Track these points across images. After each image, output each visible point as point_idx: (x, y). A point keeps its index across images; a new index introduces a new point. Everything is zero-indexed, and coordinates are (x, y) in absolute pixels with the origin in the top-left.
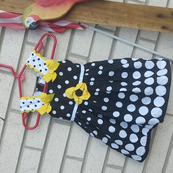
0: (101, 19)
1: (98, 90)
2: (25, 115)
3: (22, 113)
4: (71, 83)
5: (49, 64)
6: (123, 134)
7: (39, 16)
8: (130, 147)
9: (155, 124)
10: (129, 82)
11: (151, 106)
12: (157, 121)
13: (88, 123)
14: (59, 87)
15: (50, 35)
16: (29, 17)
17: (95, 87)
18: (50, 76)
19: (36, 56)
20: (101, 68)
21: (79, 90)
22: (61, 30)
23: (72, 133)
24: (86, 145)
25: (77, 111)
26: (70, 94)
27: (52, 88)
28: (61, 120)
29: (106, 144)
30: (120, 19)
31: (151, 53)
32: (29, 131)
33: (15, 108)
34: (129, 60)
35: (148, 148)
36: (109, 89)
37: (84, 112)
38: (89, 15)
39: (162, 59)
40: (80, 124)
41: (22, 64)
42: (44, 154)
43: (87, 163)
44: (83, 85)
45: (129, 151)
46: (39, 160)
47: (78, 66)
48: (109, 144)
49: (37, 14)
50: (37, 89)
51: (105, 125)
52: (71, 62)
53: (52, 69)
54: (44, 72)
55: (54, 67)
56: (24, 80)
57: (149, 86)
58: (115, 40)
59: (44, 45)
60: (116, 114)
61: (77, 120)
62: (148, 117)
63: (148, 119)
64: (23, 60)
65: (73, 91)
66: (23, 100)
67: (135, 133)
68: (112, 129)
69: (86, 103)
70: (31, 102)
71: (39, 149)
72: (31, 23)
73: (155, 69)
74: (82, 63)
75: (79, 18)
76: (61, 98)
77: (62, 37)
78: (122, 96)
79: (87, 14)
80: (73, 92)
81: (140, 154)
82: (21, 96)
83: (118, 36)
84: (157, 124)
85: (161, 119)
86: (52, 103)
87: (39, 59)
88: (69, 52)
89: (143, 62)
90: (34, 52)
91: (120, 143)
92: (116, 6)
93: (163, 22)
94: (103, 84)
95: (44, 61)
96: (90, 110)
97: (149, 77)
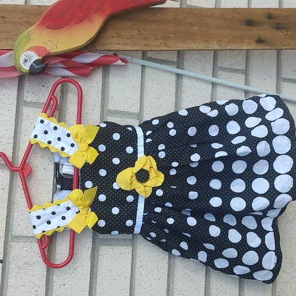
0: (156, 39)
1: (175, 164)
4: (124, 161)
7: (46, 47)
8: (251, 258)
14: (103, 173)
15: (65, 80)
16: (27, 52)
17: (169, 159)
18: (83, 156)
19: (49, 124)
20: (170, 125)
22: (85, 71)
23: (137, 258)
24: (166, 277)
26: (126, 182)
30: (187, 36)
31: (241, 90)
32: (55, 274)
33: (19, 233)
37: (158, 210)
38: (133, 35)
40: (153, 235)
41: (21, 144)
44: (148, 160)
50: (59, 186)
53: (85, 142)
54: (70, 150)
57: (263, 139)
58: (179, 76)
63: (272, 197)
64: (22, 136)
67: (252, 231)
69: (160, 193)
72: (32, 62)
75: (118, 44)
77: (89, 84)
78: (218, 167)
79: (130, 34)
80: (132, 177)
82: (30, 206)
88: (105, 110)
92: (177, 15)
93: (256, 32)
94: (181, 152)
95: (65, 129)
96: (169, 205)
97: (257, 126)
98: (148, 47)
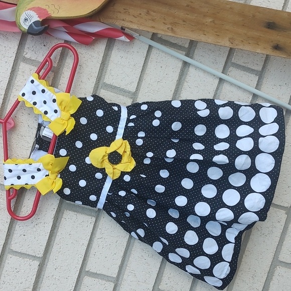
0: (164, 23)
1: (150, 154)
2: (11, 193)
3: (8, 189)
4: (101, 138)
5: (62, 102)
6: (191, 238)
7: (48, 10)
8: (203, 262)
9: (250, 223)
10: (208, 142)
11: (245, 190)
12: (255, 218)
13: (128, 215)
14: (79, 145)
15: (66, 46)
16: (29, 11)
17: (145, 148)
18: (64, 124)
19: (39, 85)
20: (158, 114)
21: (115, 152)
22: (88, 39)
23: (98, 230)
24: (122, 254)
25: (109, 192)
26: (98, 159)
27: (66, 146)
28: (79, 206)
29: (159, 253)
30: (198, 26)
31: (250, 92)
32: (18, 223)
34: (210, 104)
35: (234, 265)
36: (171, 154)
37: (122, 193)
38: (141, 14)
39: (269, 105)
40: (114, 215)
41: (11, 98)
42: (45, 266)
43: (122, 286)
44: (124, 144)
45: (200, 270)
46: (35, 276)
47: (116, 108)
48: (164, 253)
49: (44, 7)
50: (37, 146)
51: (159, 219)
52: (102, 100)
53: (68, 111)
54: (52, 116)
55: (70, 107)
56: (14, 128)
57: (245, 153)
58: (185, 64)
59: (55, 65)
60: (181, 201)
61: (107, 208)
62: (239, 209)
63: (238, 212)
64: (14, 90)
65: (105, 154)
66: (9, 165)
67: (213, 237)
68: (171, 228)
69: (127, 178)
70: (24, 171)
71: (35, 257)
72: (31, 22)
73: (257, 123)
74: (124, 102)
75: (123, 20)
76: (82, 166)
77: (90, 53)
78: (193, 168)
79: (138, 12)
80: (104, 156)
81: (221, 275)
82: (6, 157)
83: (192, 58)
84: (255, 223)
85: (262, 214)
86: (64, 174)
87: (43, 91)
88: (101, 82)
89: (236, 107)
90: (34, 77)
91: (186, 253)
92: (192, 2)
93: (276, 37)
94: (160, 144)
95: (52, 94)
96: (134, 191)
97: (246, 137)
98: (153, 29)
